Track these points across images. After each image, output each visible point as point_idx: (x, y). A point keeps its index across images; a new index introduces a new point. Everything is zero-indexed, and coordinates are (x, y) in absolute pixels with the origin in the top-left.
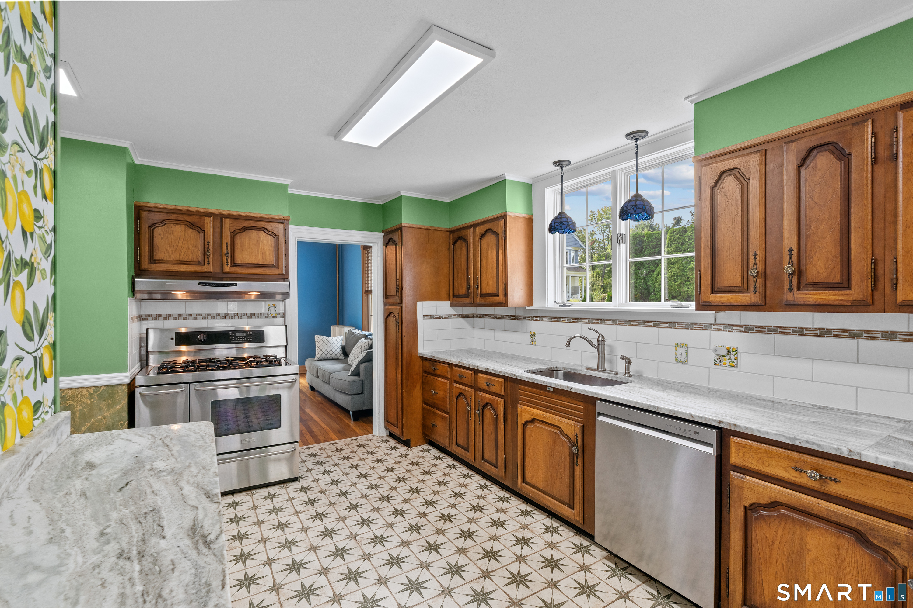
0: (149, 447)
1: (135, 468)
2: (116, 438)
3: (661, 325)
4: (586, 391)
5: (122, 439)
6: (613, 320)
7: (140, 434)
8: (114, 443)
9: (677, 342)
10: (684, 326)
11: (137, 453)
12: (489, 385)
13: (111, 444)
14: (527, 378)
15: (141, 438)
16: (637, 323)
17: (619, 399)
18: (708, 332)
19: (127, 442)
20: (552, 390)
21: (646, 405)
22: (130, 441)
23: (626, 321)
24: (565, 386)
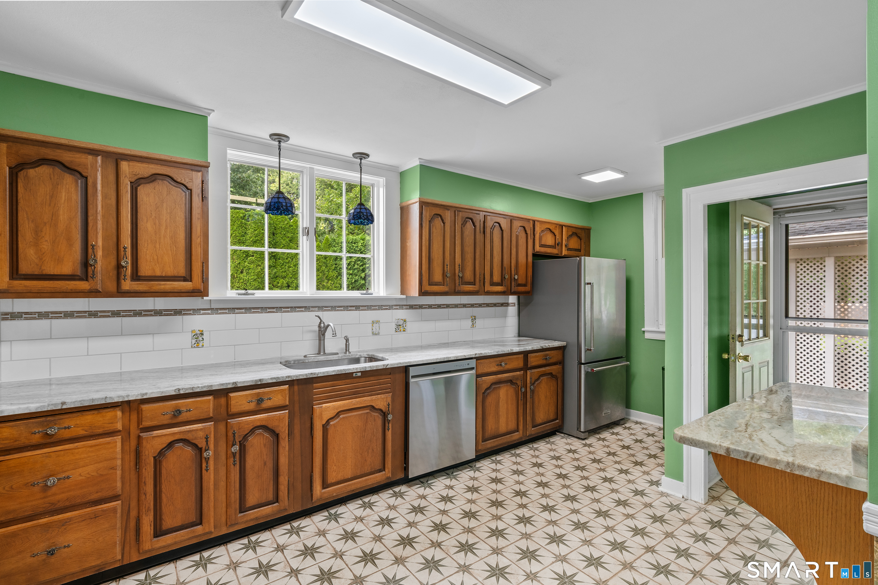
0: (763, 429)
1: (785, 420)
2: (791, 449)
3: (361, 308)
4: (400, 363)
5: (784, 445)
6: (319, 307)
7: (761, 444)
8: (795, 444)
9: (373, 320)
10: (377, 308)
11: (778, 427)
12: (260, 401)
13: (798, 443)
14: (333, 371)
15: (764, 440)
16: (342, 308)
17: (426, 360)
18: (391, 310)
19: (780, 440)
20: (359, 374)
21: (442, 358)
22: (777, 440)
23: (332, 307)
24: (381, 366)
